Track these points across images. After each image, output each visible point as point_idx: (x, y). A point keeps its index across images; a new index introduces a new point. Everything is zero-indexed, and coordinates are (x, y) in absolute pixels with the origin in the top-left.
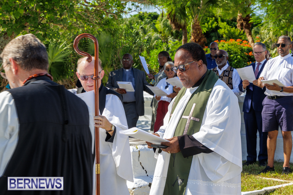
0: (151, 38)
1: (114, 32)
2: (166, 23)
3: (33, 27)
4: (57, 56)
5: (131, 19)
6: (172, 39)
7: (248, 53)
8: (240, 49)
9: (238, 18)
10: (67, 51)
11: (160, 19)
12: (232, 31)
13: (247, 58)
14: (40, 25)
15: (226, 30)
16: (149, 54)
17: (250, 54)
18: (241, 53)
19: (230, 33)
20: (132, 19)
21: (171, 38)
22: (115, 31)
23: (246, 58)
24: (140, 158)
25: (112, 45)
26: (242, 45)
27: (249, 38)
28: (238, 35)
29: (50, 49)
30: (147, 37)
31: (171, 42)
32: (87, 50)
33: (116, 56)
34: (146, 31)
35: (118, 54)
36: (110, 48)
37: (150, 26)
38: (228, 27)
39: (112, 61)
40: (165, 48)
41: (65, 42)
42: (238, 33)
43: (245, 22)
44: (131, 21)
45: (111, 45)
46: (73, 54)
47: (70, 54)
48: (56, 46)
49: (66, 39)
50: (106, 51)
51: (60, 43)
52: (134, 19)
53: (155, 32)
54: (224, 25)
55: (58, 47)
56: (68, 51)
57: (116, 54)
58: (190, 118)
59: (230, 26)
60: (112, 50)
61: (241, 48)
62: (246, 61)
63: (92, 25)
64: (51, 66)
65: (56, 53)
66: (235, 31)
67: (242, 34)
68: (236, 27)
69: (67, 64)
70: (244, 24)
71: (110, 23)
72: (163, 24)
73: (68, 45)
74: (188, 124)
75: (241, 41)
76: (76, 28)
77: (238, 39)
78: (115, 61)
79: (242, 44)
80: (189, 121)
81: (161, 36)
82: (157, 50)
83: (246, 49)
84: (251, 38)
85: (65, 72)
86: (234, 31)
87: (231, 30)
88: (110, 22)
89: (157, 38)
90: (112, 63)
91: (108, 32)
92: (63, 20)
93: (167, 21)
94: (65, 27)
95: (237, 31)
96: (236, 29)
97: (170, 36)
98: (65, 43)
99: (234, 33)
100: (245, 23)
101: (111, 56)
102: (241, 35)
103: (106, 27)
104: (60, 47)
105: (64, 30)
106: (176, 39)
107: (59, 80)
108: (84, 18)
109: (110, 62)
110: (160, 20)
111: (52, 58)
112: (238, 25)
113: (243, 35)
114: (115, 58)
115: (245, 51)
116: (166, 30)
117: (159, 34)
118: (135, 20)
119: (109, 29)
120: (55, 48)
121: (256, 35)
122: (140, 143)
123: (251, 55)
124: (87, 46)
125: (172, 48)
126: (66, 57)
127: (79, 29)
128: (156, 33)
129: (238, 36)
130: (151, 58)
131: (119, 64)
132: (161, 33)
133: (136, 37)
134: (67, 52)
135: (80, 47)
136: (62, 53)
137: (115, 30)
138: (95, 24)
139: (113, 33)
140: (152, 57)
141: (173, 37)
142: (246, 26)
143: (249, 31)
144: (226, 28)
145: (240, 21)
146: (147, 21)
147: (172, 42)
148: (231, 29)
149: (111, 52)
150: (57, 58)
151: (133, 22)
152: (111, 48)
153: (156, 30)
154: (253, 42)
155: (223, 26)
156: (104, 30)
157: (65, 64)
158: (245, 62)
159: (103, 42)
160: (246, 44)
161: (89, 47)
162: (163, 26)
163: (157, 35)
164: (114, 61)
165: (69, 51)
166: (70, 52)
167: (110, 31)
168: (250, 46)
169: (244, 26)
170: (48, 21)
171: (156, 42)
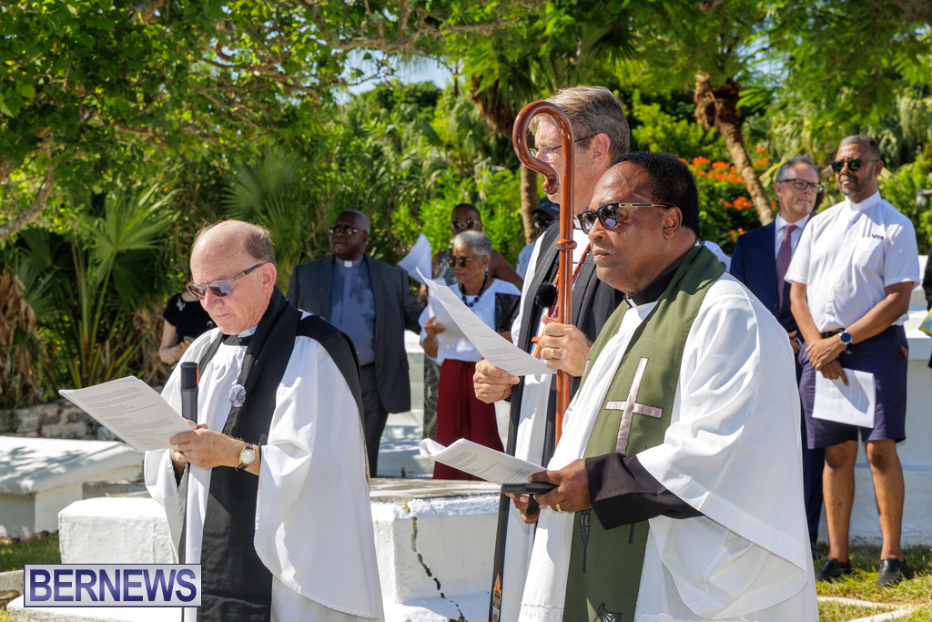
0: (421, 166)
1: (313, 146)
2: (467, 117)
3: (65, 140)
4: (132, 232)
5: (356, 107)
6: (489, 166)
7: (731, 202)
8: (707, 190)
9: (698, 90)
10: (163, 216)
11: (446, 103)
12: (678, 131)
13: (729, 218)
14: (84, 132)
15: (659, 128)
16: (418, 215)
17: (740, 203)
18: (708, 202)
19: (673, 139)
20: (358, 106)
21: (484, 163)
22: (314, 144)
23: (725, 216)
24: (417, 541)
25: (301, 192)
26: (710, 176)
27: (737, 154)
28: (697, 144)
29: (109, 211)
30: (408, 161)
31: (484, 175)
32: (225, 209)
33: (316, 224)
34: (403, 143)
35: (322, 218)
36: (296, 199)
37: (416, 129)
38: (666, 120)
39: (303, 241)
40: (467, 193)
41: (155, 188)
42: (699, 138)
43: (721, 100)
44: (355, 113)
45: (299, 190)
46: (180, 225)
47: (174, 225)
48: (128, 201)
49: (160, 176)
50: (283, 210)
51: (140, 189)
52: (364, 106)
53: (430, 146)
54: (651, 112)
55: (136, 202)
56: (167, 216)
57: (313, 217)
58: (632, 407)
59: (672, 115)
60: (302, 207)
61: (708, 186)
62: (725, 227)
63: (242, 128)
64: (114, 265)
65: (128, 224)
66: (688, 131)
67: (711, 142)
68: (691, 119)
69: (163, 257)
70: (719, 106)
71: (297, 119)
72: (458, 119)
73: (166, 194)
74: (624, 427)
75: (707, 165)
76: (192, 138)
77: (698, 157)
78: (311, 242)
79: (711, 172)
80: (626, 417)
81: (451, 157)
82: (442, 201)
83: (724, 189)
84: (741, 150)
85: (159, 283)
86: (686, 132)
87: (674, 129)
88: (298, 116)
89: (440, 164)
90: (305, 248)
91: (292, 149)
92: (155, 115)
93: (471, 108)
94: (159, 136)
95: (695, 130)
96: (693, 125)
97: (480, 157)
98: (157, 190)
99: (685, 137)
100: (721, 105)
101: (298, 227)
102: (706, 145)
103: (286, 133)
104: (141, 202)
105: (154, 146)
106: (498, 164)
107: (141, 308)
108: (215, 106)
109: (295, 246)
110: (448, 107)
111: (118, 239)
112: (700, 111)
113: (715, 143)
114: (312, 231)
115: (721, 197)
116: (468, 137)
117: (444, 149)
118: (367, 109)
119: (296, 137)
120: (127, 207)
121: (755, 142)
122: (416, 494)
123: (740, 208)
124: (225, 199)
125: (487, 196)
126: (161, 234)
127: (200, 142)
128: (435, 149)
129: (699, 147)
130: (424, 228)
131: (325, 249)
132: (449, 147)
133: (375, 163)
134: (162, 219)
135: (202, 201)
136: (147, 222)
137: (316, 141)
138: (251, 125)
139: (309, 151)
140: (427, 223)
141: (489, 159)
142: (725, 112)
143: (733, 130)
144: (660, 123)
145: (705, 100)
146: (405, 109)
147: (486, 173)
148: (674, 124)
149: (299, 213)
150: (133, 239)
151: (362, 116)
152: (300, 202)
153: (434, 139)
154: (747, 163)
155: (647, 116)
156: (281, 142)
157: (158, 258)
158: (722, 230)
159: (272, 183)
160: (722, 173)
161: (231, 199)
162: (457, 125)
163: (438, 156)
164: (309, 242)
165: (169, 214)
166: (172, 218)
167: (297, 143)
168: (736, 178)
169: (718, 113)
170: (109, 118)
171: (437, 176)
